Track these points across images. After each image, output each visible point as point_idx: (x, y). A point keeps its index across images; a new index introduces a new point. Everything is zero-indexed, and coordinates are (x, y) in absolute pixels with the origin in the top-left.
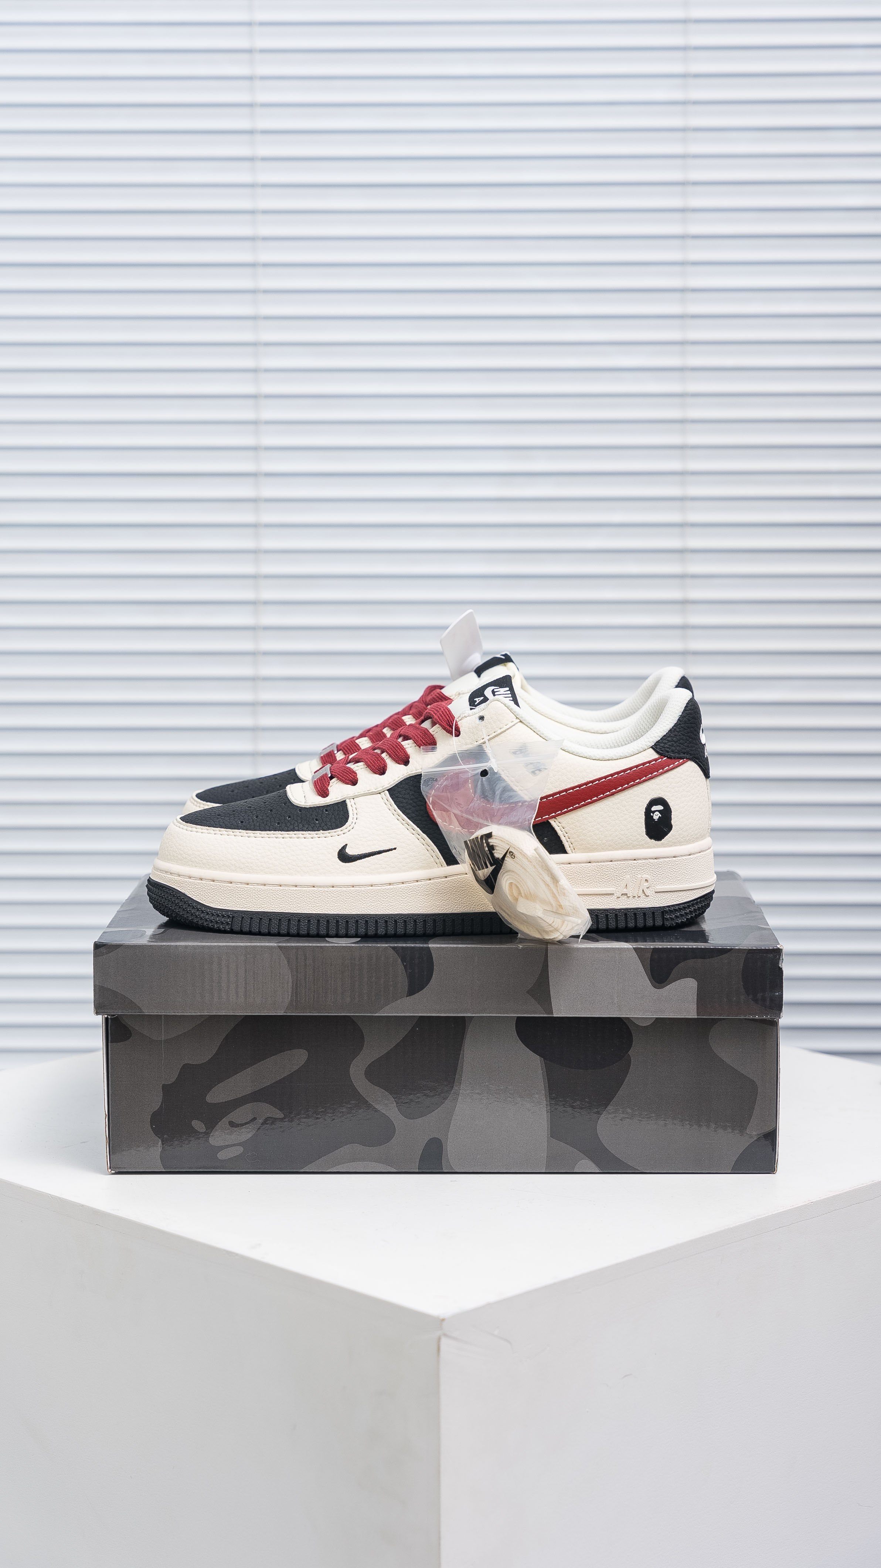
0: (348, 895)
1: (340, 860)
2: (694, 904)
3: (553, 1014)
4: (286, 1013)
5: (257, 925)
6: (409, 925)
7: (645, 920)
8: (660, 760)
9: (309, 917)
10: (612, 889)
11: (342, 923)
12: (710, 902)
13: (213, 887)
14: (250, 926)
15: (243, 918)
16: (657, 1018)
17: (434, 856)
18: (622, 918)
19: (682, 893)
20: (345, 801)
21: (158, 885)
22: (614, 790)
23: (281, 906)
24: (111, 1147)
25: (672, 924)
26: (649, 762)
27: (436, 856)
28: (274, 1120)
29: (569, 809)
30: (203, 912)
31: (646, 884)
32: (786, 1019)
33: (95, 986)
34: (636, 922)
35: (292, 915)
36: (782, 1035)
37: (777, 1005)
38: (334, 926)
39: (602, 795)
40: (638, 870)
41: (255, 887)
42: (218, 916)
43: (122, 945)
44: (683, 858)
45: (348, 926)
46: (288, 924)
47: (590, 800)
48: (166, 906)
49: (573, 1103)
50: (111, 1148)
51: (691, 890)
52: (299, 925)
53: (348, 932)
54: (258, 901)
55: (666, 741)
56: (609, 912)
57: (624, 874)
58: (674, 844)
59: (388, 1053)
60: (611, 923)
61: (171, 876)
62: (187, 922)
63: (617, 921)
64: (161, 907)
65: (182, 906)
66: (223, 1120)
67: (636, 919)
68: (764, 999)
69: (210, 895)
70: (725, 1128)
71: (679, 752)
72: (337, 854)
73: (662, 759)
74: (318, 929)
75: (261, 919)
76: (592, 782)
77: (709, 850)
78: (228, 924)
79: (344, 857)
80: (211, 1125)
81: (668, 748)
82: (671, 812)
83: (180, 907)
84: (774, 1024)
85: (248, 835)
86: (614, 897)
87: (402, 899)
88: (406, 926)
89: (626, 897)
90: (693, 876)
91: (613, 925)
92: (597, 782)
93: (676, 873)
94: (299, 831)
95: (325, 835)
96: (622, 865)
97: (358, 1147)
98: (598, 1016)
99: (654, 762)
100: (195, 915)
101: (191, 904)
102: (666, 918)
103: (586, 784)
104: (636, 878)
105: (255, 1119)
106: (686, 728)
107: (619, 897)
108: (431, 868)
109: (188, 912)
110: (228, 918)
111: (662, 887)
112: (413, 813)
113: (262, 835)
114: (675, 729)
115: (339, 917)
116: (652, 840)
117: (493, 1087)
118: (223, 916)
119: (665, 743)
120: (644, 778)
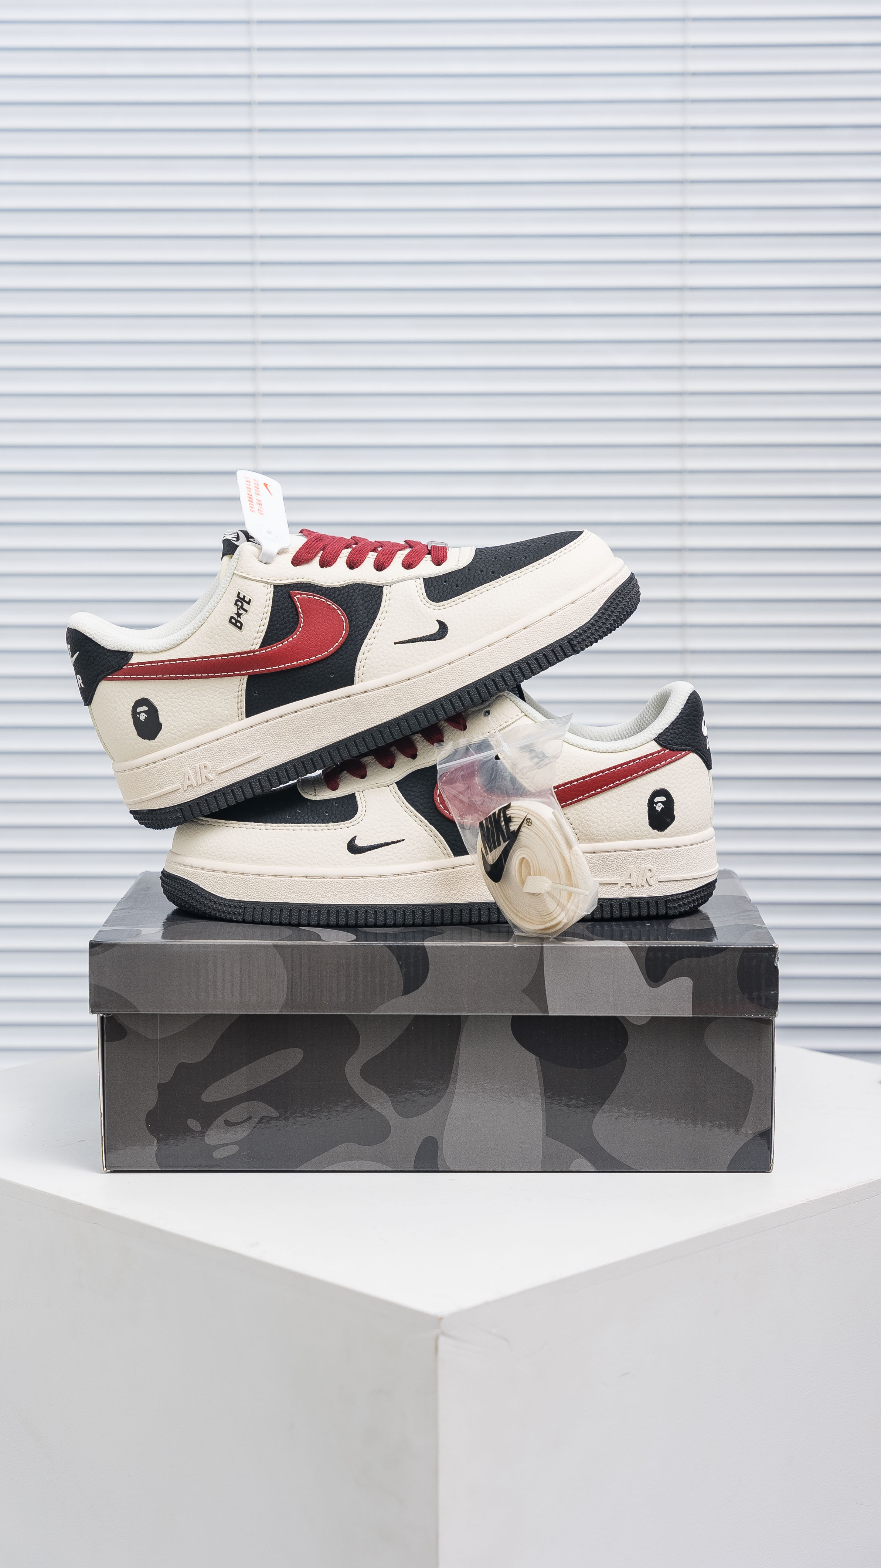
0: (357, 886)
1: (350, 851)
2: (697, 893)
3: (548, 1013)
4: (281, 1012)
5: (268, 915)
6: (417, 914)
7: (649, 908)
8: (663, 752)
9: (319, 908)
10: (616, 879)
11: (352, 914)
12: (712, 891)
13: (225, 879)
14: (262, 916)
15: (254, 908)
16: (652, 1017)
17: (441, 847)
18: (626, 908)
19: (685, 882)
20: (354, 793)
21: (172, 876)
22: (617, 782)
23: (292, 896)
24: (106, 1146)
25: (676, 913)
26: (652, 754)
27: (444, 848)
28: (268, 1119)
29: (573, 801)
30: (215, 903)
31: (649, 874)
32: (780, 1019)
33: (90, 985)
34: (640, 911)
35: (302, 906)
36: (777, 1033)
37: (772, 1004)
38: (344, 916)
39: (606, 787)
40: (642, 860)
41: (267, 878)
42: (231, 907)
43: (117, 944)
44: (686, 848)
45: (357, 916)
46: (299, 914)
47: (594, 792)
48: (179, 898)
49: (568, 1102)
50: (106, 1148)
51: (694, 879)
52: (309, 916)
53: (357, 922)
54: (270, 892)
55: (669, 734)
56: (613, 901)
57: (628, 864)
58: (677, 834)
59: (383, 1052)
60: (615, 912)
61: (184, 868)
62: (200, 912)
63: (621, 910)
64: (174, 898)
65: (195, 897)
66: (218, 1119)
67: (639, 908)
68: (759, 998)
69: (222, 886)
70: (720, 1126)
71: (681, 745)
72: (346, 846)
73: (664, 751)
74: (328, 919)
75: (272, 909)
76: (596, 774)
77: (711, 840)
78: (240, 914)
79: (353, 848)
80: (206, 1124)
81: (670, 740)
82: (674, 803)
83: (193, 898)
84: (769, 1023)
85: (260, 827)
86: (619, 886)
87: (410, 890)
88: (414, 916)
89: (630, 886)
90: (696, 865)
91: (618, 914)
92: (601, 774)
93: (678, 863)
94: (309, 823)
95: (334, 827)
96: (626, 855)
97: (353, 1146)
98: (593, 1015)
99: (657, 754)
100: (208, 906)
101: (204, 895)
102: (669, 907)
103: (590, 776)
104: (640, 868)
105: (250, 1118)
106: (688, 721)
107: (623, 887)
108: (438, 859)
109: (201, 903)
110: (240, 909)
111: (665, 877)
112: (421, 805)
113: (274, 828)
114: (677, 722)
115: (348, 907)
116: (655, 830)
117: (488, 1085)
118: (236, 907)
119: (668, 736)
120: (647, 770)
